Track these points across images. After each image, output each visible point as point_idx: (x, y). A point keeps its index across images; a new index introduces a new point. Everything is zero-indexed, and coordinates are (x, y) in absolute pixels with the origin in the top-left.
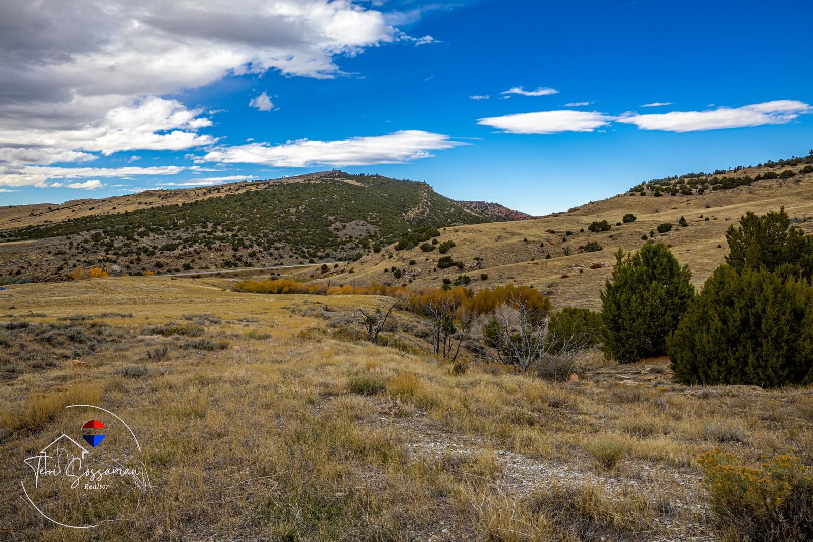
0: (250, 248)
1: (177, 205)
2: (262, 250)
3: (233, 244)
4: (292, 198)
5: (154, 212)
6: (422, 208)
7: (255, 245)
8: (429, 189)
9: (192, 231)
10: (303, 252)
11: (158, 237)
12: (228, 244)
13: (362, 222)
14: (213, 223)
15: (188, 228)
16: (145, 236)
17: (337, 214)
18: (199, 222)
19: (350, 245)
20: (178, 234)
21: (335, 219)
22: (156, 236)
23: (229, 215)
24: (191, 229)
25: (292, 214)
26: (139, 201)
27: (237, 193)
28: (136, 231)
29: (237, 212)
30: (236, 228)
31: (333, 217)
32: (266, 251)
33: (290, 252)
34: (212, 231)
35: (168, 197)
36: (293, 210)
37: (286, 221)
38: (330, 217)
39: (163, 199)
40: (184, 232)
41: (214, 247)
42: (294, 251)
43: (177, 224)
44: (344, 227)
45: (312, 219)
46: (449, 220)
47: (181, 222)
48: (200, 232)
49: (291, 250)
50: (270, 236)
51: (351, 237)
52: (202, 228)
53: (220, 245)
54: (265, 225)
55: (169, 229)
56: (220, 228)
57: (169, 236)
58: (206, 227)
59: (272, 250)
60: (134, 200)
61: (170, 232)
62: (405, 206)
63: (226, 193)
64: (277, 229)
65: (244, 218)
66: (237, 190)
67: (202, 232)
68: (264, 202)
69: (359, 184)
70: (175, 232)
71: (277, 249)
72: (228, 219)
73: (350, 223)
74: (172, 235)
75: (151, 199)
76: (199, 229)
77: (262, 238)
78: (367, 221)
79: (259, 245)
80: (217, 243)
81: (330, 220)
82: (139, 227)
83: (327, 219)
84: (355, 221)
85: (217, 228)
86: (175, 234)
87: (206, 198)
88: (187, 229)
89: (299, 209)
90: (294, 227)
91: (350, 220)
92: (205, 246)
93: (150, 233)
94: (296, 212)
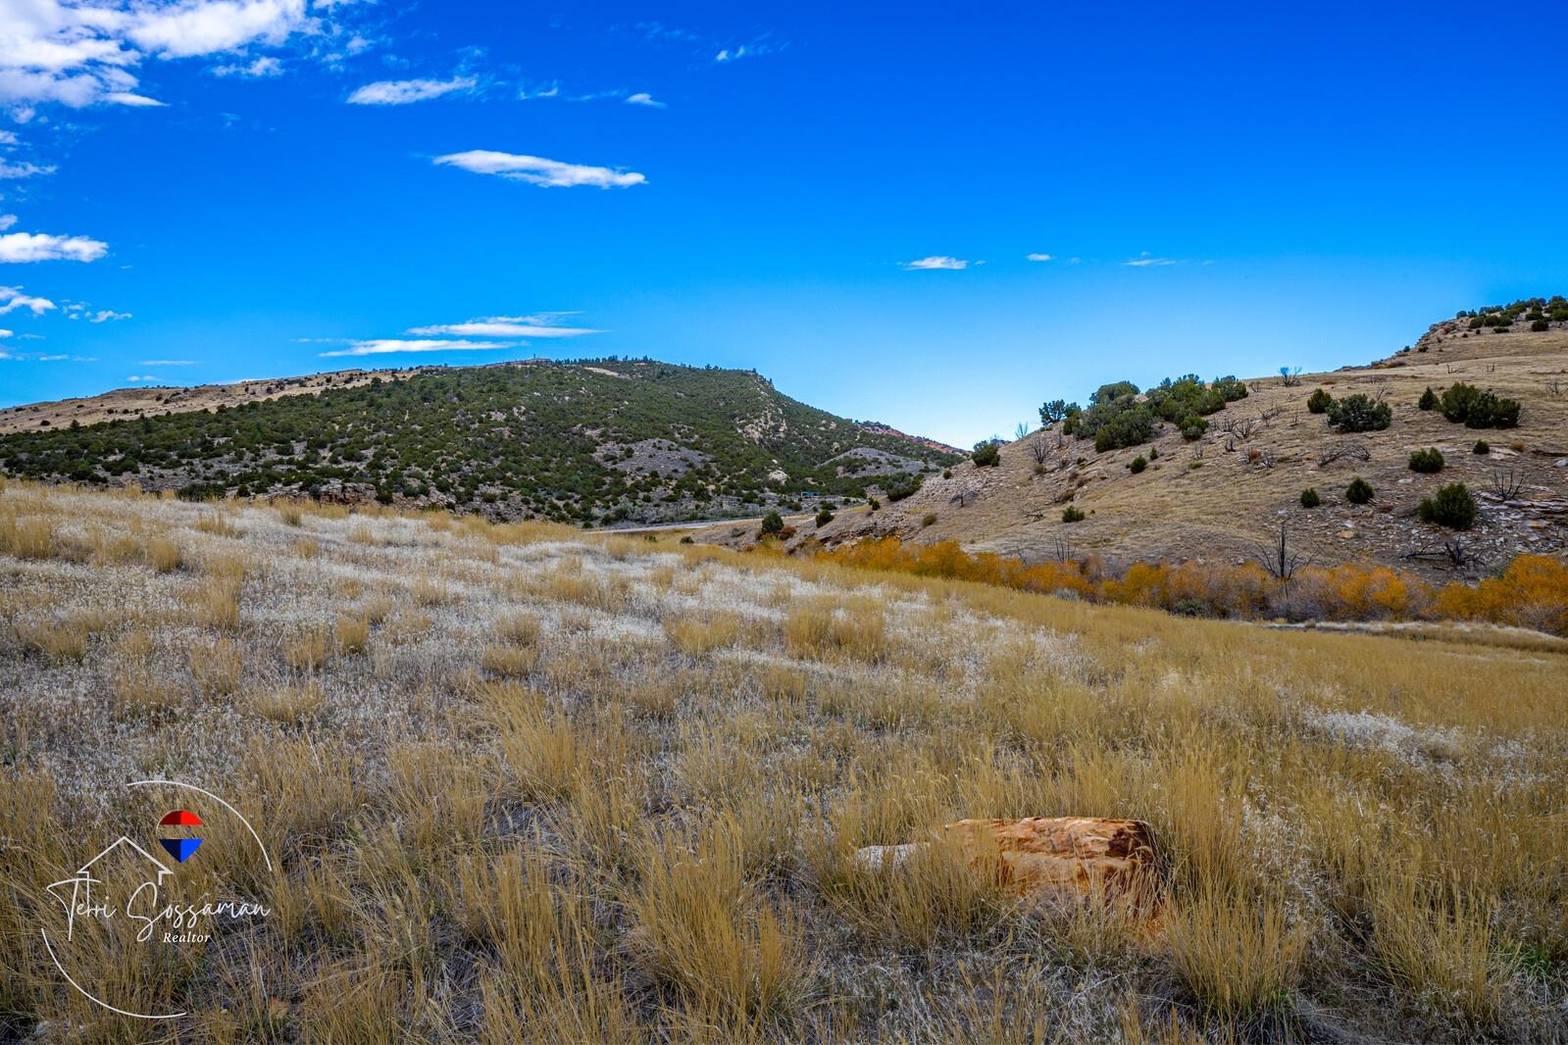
0: (423, 497)
1: (206, 411)
2: (453, 500)
3: (376, 484)
4: (490, 391)
5: (147, 425)
6: (772, 419)
7: (433, 489)
8: (767, 385)
9: (253, 460)
10: (556, 508)
11: (163, 472)
12: (362, 486)
13: (666, 443)
14: (305, 443)
15: (243, 453)
16: (126, 470)
17: (605, 424)
18: (268, 441)
19: (658, 492)
20: (217, 468)
21: (601, 436)
22: (157, 470)
23: (343, 425)
24: (248, 455)
25: (500, 424)
26: (107, 407)
27: (349, 386)
28: (100, 462)
29: (364, 419)
30: (369, 453)
31: (598, 431)
32: (463, 504)
33: (524, 508)
34: (307, 459)
35: (181, 399)
36: (499, 417)
37: (488, 439)
38: (588, 432)
39: (167, 402)
40: (233, 461)
41: (326, 493)
42: (533, 505)
43: (211, 443)
44: (629, 453)
45: (548, 435)
46: (836, 445)
47: (222, 440)
48: (275, 463)
49: (526, 502)
50: (464, 468)
51: (654, 474)
52: (279, 453)
53: (344, 489)
54: (443, 447)
55: (193, 456)
56: (326, 453)
57: (192, 471)
58: (289, 451)
59: (477, 502)
60: (95, 406)
61: (196, 461)
62: (734, 416)
63: (323, 388)
64: (475, 456)
65: (383, 433)
66: (346, 382)
67: (281, 462)
68: (425, 399)
69: (615, 374)
70: (209, 462)
71: (490, 499)
72: (341, 434)
73: (640, 444)
74: (200, 468)
75: (139, 404)
76: (271, 455)
77: (445, 472)
78: (675, 440)
79: (443, 488)
80: (336, 485)
81: (590, 438)
82: (110, 451)
83: (581, 435)
84: (652, 441)
85: (318, 454)
86: (208, 467)
87: (275, 397)
88: (240, 457)
89: (512, 414)
90: (511, 451)
91: (638, 439)
92: (301, 489)
93: (140, 465)
94: (507, 420)
